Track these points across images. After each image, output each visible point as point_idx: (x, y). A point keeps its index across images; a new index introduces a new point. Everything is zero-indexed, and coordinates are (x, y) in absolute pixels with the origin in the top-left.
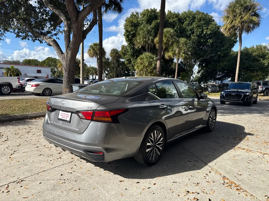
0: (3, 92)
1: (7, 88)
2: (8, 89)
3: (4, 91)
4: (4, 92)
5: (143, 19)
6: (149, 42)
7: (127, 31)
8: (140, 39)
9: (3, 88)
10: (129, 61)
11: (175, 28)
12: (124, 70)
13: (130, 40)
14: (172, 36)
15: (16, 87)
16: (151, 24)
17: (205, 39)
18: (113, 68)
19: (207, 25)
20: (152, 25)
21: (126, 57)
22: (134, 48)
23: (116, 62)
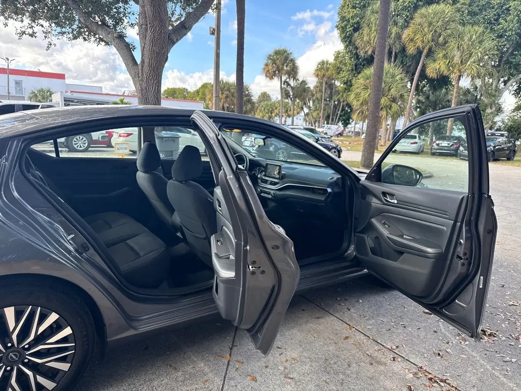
0: (75, 146)
1: (82, 140)
2: (85, 141)
3: (77, 145)
4: (77, 147)
7: (343, 19)
8: (369, 34)
9: (75, 139)
10: (349, 83)
12: (342, 104)
13: (348, 37)
15: (99, 138)
18: (319, 100)
21: (342, 74)
22: (357, 56)
23: (326, 89)
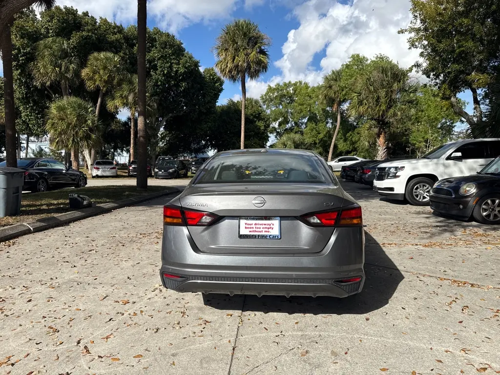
5: (49, 26)
6: (69, 75)
8: (45, 67)
11: (121, 54)
14: (118, 69)
16: (69, 39)
17: (176, 80)
19: (177, 57)
20: (71, 41)
